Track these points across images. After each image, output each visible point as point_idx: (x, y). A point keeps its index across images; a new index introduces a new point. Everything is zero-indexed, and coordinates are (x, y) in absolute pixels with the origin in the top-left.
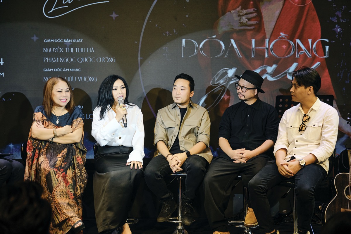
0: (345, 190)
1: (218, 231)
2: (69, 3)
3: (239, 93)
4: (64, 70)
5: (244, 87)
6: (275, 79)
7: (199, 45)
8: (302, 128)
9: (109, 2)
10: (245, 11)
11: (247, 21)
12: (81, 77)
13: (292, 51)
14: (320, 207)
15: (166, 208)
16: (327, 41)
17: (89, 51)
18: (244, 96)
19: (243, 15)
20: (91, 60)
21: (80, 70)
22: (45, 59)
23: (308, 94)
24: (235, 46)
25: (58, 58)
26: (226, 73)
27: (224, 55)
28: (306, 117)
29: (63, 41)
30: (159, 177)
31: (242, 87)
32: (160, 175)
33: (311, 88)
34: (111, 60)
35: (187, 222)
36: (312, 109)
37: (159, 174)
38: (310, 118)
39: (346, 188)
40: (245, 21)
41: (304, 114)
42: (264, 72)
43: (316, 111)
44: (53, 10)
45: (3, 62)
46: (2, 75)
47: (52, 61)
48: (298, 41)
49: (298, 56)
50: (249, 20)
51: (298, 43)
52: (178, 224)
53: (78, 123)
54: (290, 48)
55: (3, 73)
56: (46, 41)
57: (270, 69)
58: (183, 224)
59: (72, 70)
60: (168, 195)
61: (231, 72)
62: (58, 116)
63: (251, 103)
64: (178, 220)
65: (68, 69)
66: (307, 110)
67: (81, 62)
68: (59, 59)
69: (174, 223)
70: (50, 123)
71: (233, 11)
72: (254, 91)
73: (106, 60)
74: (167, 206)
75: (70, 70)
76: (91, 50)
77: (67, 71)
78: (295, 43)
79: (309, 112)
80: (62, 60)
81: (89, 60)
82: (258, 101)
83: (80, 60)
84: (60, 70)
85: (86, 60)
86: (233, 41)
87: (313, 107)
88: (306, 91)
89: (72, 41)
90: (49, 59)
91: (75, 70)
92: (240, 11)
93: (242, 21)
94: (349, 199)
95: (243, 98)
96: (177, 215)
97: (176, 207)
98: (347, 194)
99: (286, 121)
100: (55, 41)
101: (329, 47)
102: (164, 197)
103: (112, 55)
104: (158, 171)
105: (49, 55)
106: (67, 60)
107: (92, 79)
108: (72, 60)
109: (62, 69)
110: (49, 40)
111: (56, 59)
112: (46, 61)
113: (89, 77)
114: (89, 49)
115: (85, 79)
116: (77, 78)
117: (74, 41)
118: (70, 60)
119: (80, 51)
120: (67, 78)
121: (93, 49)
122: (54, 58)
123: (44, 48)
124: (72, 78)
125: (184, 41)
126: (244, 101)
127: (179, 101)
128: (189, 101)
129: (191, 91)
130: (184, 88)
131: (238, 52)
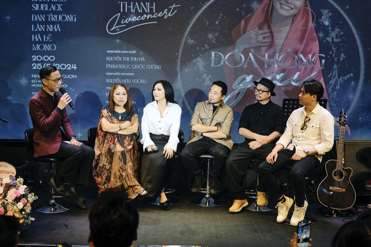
0: (333, 173)
1: (238, 199)
2: (126, 23)
3: (257, 95)
4: (122, 74)
5: (261, 90)
6: (282, 85)
8: (304, 126)
9: (156, 22)
10: (261, 31)
11: (262, 39)
12: (135, 80)
13: (296, 63)
14: (312, 182)
15: (198, 181)
16: (324, 56)
17: (141, 60)
18: (260, 97)
19: (259, 35)
20: (143, 67)
21: (134, 74)
22: (108, 65)
23: (312, 101)
24: (252, 58)
25: (117, 65)
27: (244, 65)
28: (307, 118)
29: (121, 52)
30: (192, 158)
31: (259, 90)
32: (193, 157)
33: (315, 97)
34: (157, 67)
35: (213, 191)
36: (312, 113)
37: (192, 155)
38: (310, 119)
39: (334, 171)
40: (261, 40)
41: (306, 116)
42: (274, 78)
43: (315, 114)
44: (114, 28)
45: (76, 67)
46: (75, 77)
47: (113, 67)
48: (301, 56)
49: (300, 67)
50: (264, 38)
51: (301, 57)
52: (206, 194)
53: (135, 118)
54: (295, 61)
55: (76, 76)
56: (109, 52)
57: (278, 77)
58: (210, 194)
59: (128, 74)
60: (199, 171)
61: (249, 78)
62: (120, 114)
63: (264, 103)
64: (206, 191)
65: (125, 74)
66: (309, 112)
67: (135, 68)
68: (118, 66)
69: (203, 193)
70: (114, 118)
71: (251, 32)
72: (268, 93)
73: (154, 67)
74: (198, 180)
75: (127, 74)
76: (143, 59)
77: (124, 75)
78: (298, 57)
79: (309, 115)
80: (121, 66)
81: (140, 67)
82: (270, 102)
83: (134, 67)
84: (119, 74)
85: (139, 66)
86: (251, 55)
87: (313, 111)
88: (310, 98)
89: (128, 52)
90: (110, 65)
91: (130, 74)
92: (258, 31)
93: (258, 39)
94: (336, 180)
95: (259, 99)
96: (205, 187)
97: (205, 181)
98: (335, 175)
99: (292, 120)
100: (115, 52)
101: (325, 61)
102: (195, 173)
103: (158, 64)
104: (192, 153)
105: (110, 62)
106: (124, 67)
107: (143, 81)
108: (128, 66)
109: (120, 73)
110: (111, 51)
111: (116, 65)
112: (108, 67)
113: (140, 80)
114: (141, 58)
115: (137, 81)
116: (131, 81)
117: (129, 52)
118: (126, 66)
119: (134, 60)
120: (124, 80)
121: (144, 58)
122: (115, 65)
123: (107, 57)
124: (128, 80)
125: (213, 54)
126: (260, 102)
127: (212, 102)
128: (220, 102)
129: (222, 95)
130: (217, 92)
131: (254, 63)
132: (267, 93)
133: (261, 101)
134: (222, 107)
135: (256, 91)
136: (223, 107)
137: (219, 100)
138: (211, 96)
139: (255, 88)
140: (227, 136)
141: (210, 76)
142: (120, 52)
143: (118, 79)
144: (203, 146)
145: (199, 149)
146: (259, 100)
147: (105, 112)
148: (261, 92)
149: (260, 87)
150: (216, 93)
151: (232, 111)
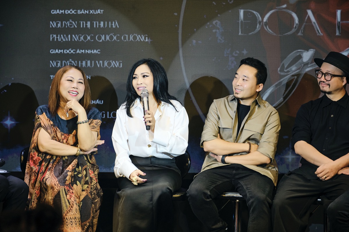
3: (321, 82)
4: (77, 52)
5: (328, 74)
7: (263, 18)
12: (101, 62)
17: (112, 26)
18: (329, 85)
20: (115, 38)
21: (99, 52)
22: (52, 36)
24: (313, 19)
25: (69, 36)
26: (300, 57)
27: (297, 31)
29: (77, 12)
31: (325, 74)
32: (210, 195)
34: (141, 38)
37: (209, 193)
47: (62, 39)
56: (54, 13)
59: (89, 52)
60: (219, 225)
61: (307, 56)
63: (336, 97)
65: (84, 51)
67: (101, 41)
68: (71, 37)
72: (342, 79)
73: (135, 38)
75: (86, 51)
76: (115, 25)
77: (82, 52)
80: (76, 38)
81: (111, 38)
82: (346, 95)
83: (100, 38)
84: (72, 51)
85: (108, 38)
89: (89, 12)
90: (57, 36)
91: (92, 51)
95: (326, 89)
100: (66, 12)
102: (214, 227)
103: (143, 31)
104: (208, 189)
105: (57, 31)
106: (82, 38)
107: (115, 64)
108: (89, 38)
109: (75, 50)
110: (58, 10)
111: (67, 36)
112: (53, 39)
113: (111, 61)
114: (112, 23)
115: (106, 64)
116: (95, 64)
117: (91, 12)
118: (85, 38)
119: (100, 26)
120: (82, 62)
121: (117, 23)
122: (65, 35)
123: (51, 22)
124: (89, 62)
125: (242, 12)
126: (327, 95)
127: (239, 96)
128: (255, 97)
129: (258, 83)
130: (248, 77)
131: (317, 28)
132: (340, 78)
133: (330, 93)
134: (259, 106)
135: (320, 76)
136: (262, 106)
137: (253, 92)
138: (238, 84)
139: (318, 70)
140: (271, 159)
141: (236, 53)
142: (75, 12)
143: (70, 60)
144: (228, 178)
145: (221, 182)
146: (325, 92)
147: (43, 119)
148: (328, 78)
149: (327, 68)
150: (245, 78)
151: (277, 113)
